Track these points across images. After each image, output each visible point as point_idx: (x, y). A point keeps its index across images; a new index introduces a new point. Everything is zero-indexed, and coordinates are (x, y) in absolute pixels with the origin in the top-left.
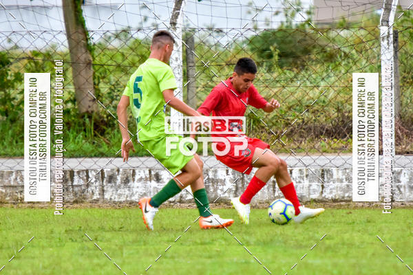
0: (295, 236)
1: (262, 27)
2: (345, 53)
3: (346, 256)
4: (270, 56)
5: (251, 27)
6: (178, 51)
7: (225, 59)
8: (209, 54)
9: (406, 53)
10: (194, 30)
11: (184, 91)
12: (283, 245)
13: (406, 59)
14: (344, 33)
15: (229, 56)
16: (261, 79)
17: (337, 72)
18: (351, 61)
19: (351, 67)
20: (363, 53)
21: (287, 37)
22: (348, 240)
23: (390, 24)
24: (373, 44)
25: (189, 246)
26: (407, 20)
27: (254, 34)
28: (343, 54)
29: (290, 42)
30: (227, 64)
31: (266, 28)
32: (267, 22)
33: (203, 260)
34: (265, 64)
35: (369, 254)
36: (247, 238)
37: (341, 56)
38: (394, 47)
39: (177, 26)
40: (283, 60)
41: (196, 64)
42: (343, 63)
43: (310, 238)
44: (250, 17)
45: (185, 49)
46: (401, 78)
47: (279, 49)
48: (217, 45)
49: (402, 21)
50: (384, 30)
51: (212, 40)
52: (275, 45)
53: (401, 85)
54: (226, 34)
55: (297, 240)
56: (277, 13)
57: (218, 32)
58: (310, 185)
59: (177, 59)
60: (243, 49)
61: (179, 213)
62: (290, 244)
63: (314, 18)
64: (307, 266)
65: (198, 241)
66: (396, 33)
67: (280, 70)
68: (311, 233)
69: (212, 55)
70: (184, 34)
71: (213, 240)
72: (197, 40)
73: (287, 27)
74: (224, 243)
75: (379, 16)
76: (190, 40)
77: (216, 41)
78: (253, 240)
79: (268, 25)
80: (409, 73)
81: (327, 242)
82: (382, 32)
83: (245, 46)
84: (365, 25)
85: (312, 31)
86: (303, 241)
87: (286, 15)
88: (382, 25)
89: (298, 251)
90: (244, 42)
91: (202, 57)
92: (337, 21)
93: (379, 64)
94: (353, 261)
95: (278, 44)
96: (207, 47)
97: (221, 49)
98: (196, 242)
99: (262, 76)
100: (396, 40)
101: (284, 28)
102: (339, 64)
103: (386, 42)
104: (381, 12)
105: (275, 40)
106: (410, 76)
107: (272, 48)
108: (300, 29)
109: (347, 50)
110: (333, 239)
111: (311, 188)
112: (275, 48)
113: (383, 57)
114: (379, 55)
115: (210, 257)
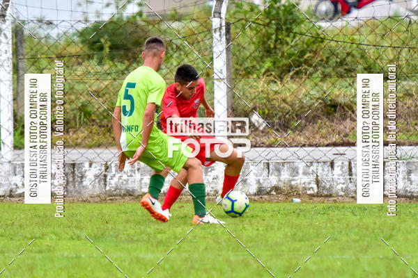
0: (126, 231)
1: (93, 19)
2: (177, 46)
3: (178, 250)
4: (101, 48)
5: (82, 19)
6: (8, 43)
7: (55, 52)
8: (39, 47)
9: (239, 45)
10: (23, 22)
11: (13, 84)
12: (115, 240)
13: (239, 51)
14: (175, 25)
15: (59, 48)
16: (92, 71)
17: (169, 64)
18: (182, 53)
19: (183, 60)
20: (195, 45)
21: (118, 29)
22: (180, 234)
23: (223, 16)
24: (205, 36)
25: (19, 241)
26: (239, 12)
27: (84, 26)
28: (174, 46)
29: (122, 34)
30: (57, 57)
31: (97, 19)
32: (98, 14)
33: (33, 255)
34: (95, 57)
35: (202, 248)
36: (77, 232)
37: (172, 49)
38: (226, 39)
39: (6, 18)
40: (115, 52)
41: (26, 57)
42: (175, 55)
43: (141, 233)
44: (80, 9)
45: (14, 41)
46: (233, 70)
47: (110, 41)
48: (48, 37)
49: (235, 13)
50: (216, 22)
51: (42, 32)
52: (106, 37)
53: (234, 77)
54: (57, 26)
55: (128, 235)
56: (108, 5)
57: (48, 24)
58: (142, 179)
59: (6, 52)
60: (73, 42)
61: (9, 207)
62: (121, 238)
63: (145, 10)
64: (138, 260)
65: (29, 236)
66: (228, 25)
67: (111, 62)
68: (142, 227)
69: (42, 47)
70: (13, 26)
71: (43, 235)
72: (26, 32)
73: (118, 19)
74: (54, 237)
75: (211, 7)
76: (19, 33)
77: (46, 33)
78: (84, 234)
79: (98, 17)
80: (241, 65)
81: (159, 236)
82: (214, 24)
83: (76, 39)
84: (197, 16)
85: (143, 23)
86: (134, 236)
87: (117, 7)
88: (214, 17)
89: (130, 246)
90: (74, 34)
91: (32, 49)
92: (169, 12)
93: (211, 56)
94: (185, 255)
95: (110, 37)
96: (36, 40)
97: (51, 41)
98: (26, 237)
99: (93, 68)
100: (228, 32)
101: (115, 19)
102: (171, 56)
103: (218, 33)
104: (213, 4)
105: (106, 32)
106: (242, 69)
107: (103, 40)
108: (132, 21)
109: (179, 42)
110: (165, 233)
111: (143, 182)
112: (106, 41)
113: (215, 49)
114: (211, 47)
115: (40, 252)
